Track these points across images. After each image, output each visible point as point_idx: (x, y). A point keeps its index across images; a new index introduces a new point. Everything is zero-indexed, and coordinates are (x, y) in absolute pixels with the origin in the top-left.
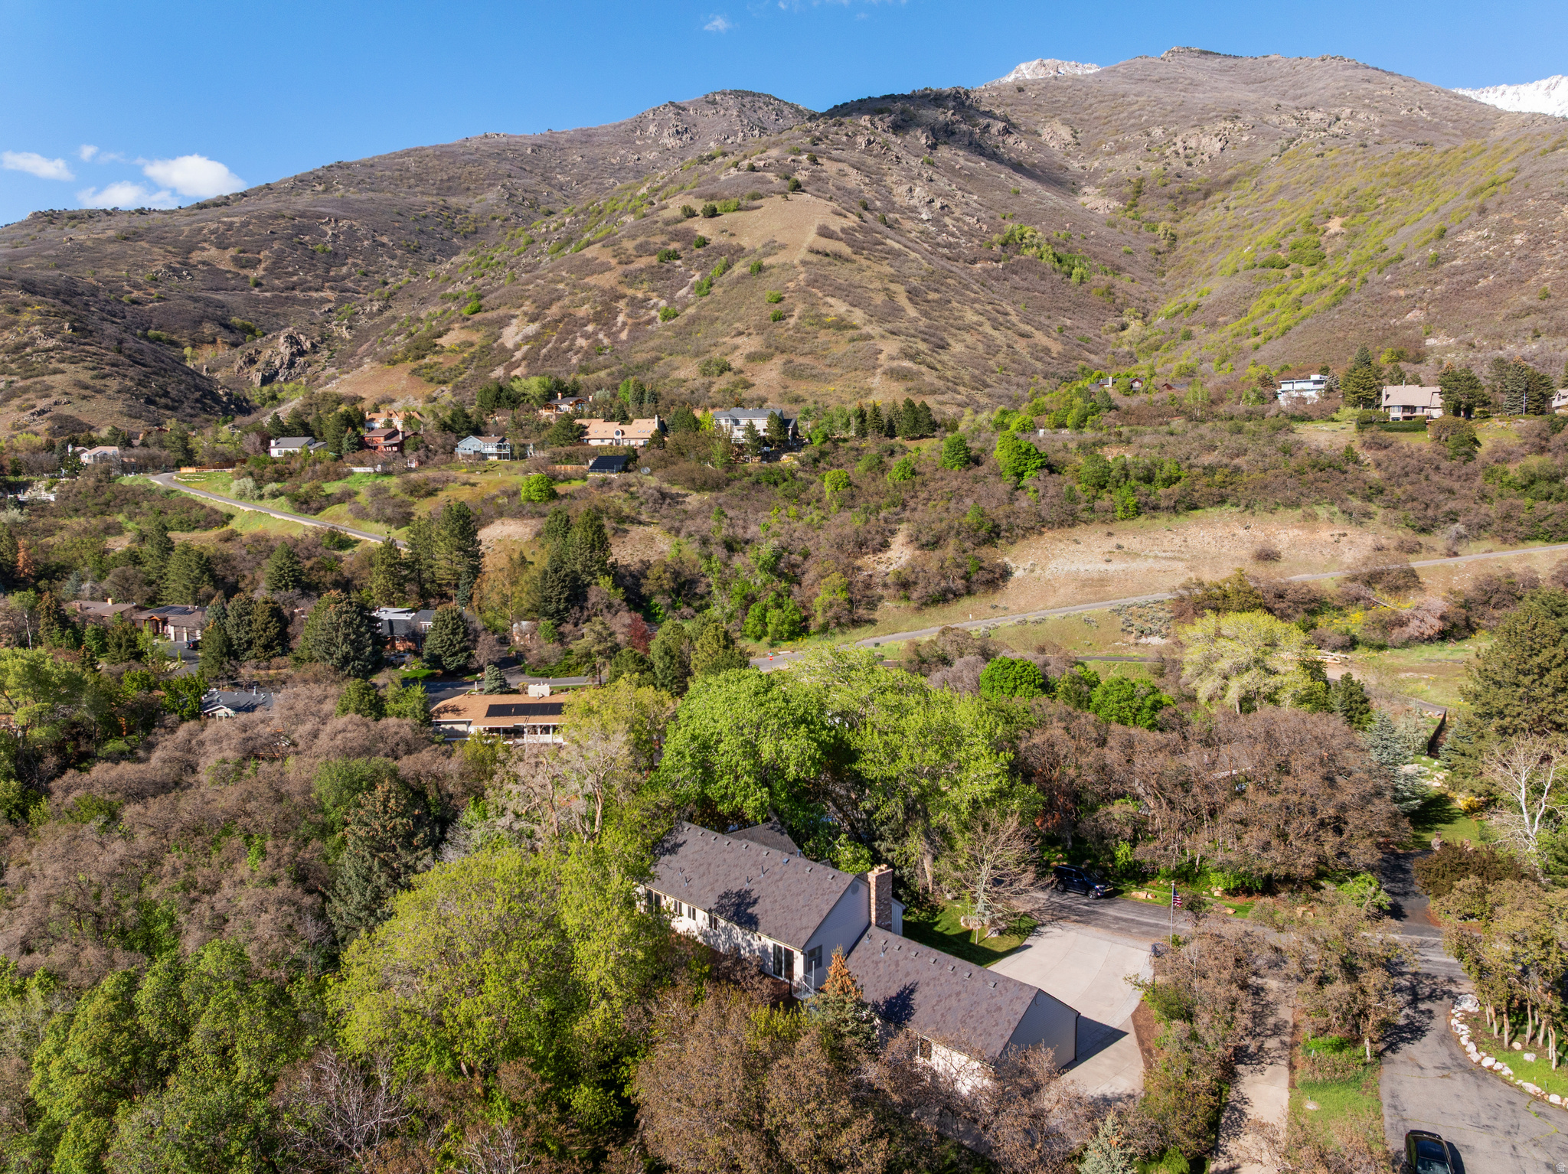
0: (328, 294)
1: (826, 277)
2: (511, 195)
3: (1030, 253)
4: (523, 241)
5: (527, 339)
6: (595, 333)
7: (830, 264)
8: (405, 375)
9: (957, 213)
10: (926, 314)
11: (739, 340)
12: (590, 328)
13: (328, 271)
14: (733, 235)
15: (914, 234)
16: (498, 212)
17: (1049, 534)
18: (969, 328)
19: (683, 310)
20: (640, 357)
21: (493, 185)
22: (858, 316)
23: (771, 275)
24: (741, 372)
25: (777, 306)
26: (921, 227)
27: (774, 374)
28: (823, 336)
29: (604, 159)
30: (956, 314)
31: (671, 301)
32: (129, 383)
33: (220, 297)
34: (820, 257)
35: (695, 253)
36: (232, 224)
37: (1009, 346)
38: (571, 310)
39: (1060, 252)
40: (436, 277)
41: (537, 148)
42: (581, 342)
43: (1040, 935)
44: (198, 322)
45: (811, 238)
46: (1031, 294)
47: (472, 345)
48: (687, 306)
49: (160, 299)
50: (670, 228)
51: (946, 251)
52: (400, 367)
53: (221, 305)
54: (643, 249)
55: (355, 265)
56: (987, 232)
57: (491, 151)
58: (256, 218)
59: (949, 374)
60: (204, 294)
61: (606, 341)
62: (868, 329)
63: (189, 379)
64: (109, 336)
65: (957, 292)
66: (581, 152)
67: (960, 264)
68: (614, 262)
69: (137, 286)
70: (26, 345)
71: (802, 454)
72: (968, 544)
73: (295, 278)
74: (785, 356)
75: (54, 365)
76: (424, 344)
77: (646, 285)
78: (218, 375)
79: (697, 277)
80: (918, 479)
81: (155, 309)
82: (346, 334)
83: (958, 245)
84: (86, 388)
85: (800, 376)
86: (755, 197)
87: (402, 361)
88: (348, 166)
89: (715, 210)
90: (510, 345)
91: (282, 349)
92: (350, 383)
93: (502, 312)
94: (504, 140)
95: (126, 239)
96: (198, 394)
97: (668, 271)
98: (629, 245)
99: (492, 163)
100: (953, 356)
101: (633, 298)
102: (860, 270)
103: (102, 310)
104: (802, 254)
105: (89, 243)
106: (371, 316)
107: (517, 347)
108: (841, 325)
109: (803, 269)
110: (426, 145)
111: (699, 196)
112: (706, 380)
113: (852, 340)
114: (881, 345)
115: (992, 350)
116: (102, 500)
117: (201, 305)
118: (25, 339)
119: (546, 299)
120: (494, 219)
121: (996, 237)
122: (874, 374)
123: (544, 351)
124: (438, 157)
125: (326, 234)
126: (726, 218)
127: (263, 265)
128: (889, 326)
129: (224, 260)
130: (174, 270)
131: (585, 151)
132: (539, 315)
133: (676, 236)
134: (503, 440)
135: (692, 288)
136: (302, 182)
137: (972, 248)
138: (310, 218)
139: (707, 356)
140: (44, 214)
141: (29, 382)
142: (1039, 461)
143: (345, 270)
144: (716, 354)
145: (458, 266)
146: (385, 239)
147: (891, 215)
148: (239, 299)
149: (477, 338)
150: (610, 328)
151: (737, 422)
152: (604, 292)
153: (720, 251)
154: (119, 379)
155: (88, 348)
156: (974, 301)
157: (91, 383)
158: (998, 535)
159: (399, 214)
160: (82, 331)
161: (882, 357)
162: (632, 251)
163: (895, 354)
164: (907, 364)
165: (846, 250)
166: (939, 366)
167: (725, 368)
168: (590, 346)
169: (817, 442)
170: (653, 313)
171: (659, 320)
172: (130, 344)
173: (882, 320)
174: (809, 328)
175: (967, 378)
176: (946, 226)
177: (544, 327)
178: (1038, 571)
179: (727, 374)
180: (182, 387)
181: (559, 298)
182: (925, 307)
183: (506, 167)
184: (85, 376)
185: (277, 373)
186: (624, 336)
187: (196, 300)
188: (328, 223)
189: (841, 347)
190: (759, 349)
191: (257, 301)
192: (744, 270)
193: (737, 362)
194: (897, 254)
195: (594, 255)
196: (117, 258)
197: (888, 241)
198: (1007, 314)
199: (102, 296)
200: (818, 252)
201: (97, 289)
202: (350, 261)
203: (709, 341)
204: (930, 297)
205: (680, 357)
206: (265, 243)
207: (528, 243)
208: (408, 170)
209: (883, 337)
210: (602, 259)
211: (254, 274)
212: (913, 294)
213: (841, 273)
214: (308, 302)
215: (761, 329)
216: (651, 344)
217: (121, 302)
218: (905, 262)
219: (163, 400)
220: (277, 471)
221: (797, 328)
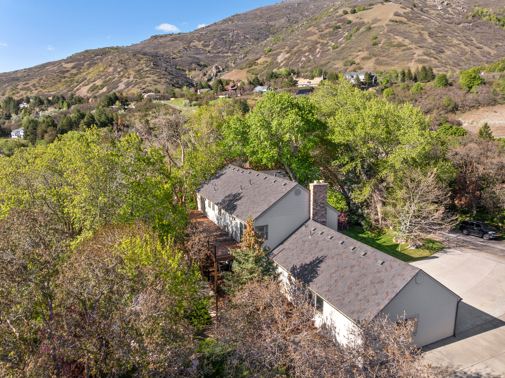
0: (230, 54)
1: (395, 29)
2: (289, 20)
3: (484, 19)
4: (290, 31)
5: (285, 59)
6: (308, 55)
7: (397, 25)
8: (245, 73)
9: (454, 6)
10: (436, 41)
11: (359, 53)
12: (307, 54)
13: (230, 47)
14: (361, 19)
15: (434, 15)
16: (285, 25)
17: (481, 109)
18: (454, 46)
19: (340, 45)
20: (323, 62)
21: (283, 17)
22: (407, 42)
23: (374, 30)
24: (359, 64)
25: (375, 40)
26: (438, 12)
27: (371, 64)
28: (392, 50)
29: (321, 6)
30: (449, 41)
31: (336, 43)
32: (167, 80)
33: (198, 56)
34: (394, 23)
35: (346, 26)
36: (202, 33)
37: (471, 52)
38: (301, 49)
39: (499, 17)
40: (262, 45)
41: (299, 4)
42: (303, 59)
43: (446, 252)
44: (191, 64)
45: (391, 16)
46: (484, 34)
47: (267, 62)
48: (342, 44)
49: (181, 57)
50: (338, 19)
51: (447, 20)
52: (244, 70)
53: (198, 59)
54: (328, 26)
55: (238, 45)
56: (466, 12)
57: (284, 6)
58: (209, 31)
59: (443, 61)
60: (193, 55)
61: (312, 58)
62: (411, 46)
63: (185, 79)
64: (164, 67)
65: (450, 33)
66: (314, 4)
67: (453, 24)
68: (317, 31)
69: (174, 54)
70: (141, 70)
71: (377, 88)
72: (442, 112)
73: (220, 50)
74: (376, 57)
75: (148, 75)
76: (252, 62)
77: (328, 38)
78: (195, 79)
79: (347, 34)
80: (423, 91)
81: (179, 60)
82: (233, 65)
83: (453, 18)
84: (156, 81)
85: (381, 64)
86: (370, 5)
87: (245, 68)
88: (239, 15)
89: (355, 11)
90: (279, 61)
91: (214, 71)
92: (228, 76)
93: (278, 51)
94: (288, 2)
95: (173, 40)
96: (187, 84)
97: (336, 33)
98: (323, 25)
99: (284, 10)
100: (446, 55)
101: (323, 43)
102: (410, 26)
103: (164, 61)
104: (387, 22)
105: (163, 42)
106: (241, 59)
107: (282, 62)
108: (399, 45)
109: (386, 27)
110: (263, 6)
111: (350, 7)
112: (346, 67)
113: (404, 50)
114: (415, 51)
115: (464, 53)
116: (146, 107)
117: (192, 58)
118: (141, 68)
119: (293, 45)
120: (283, 28)
121: (470, 13)
122: (411, 62)
123: (291, 62)
124: (267, 10)
125: (230, 35)
126: (359, 14)
127: (211, 46)
128: (419, 45)
129: (199, 45)
130: (185, 49)
131: (315, 4)
132: (290, 51)
133: (340, 21)
134: (269, 87)
135: (344, 38)
136: (225, 21)
137: (459, 19)
138: (226, 30)
139: (347, 59)
140: (154, 36)
141: (141, 80)
142: (480, 82)
143: (235, 46)
144: (350, 58)
145: (269, 41)
146: (248, 36)
147: (425, 9)
148: (203, 57)
149: (269, 60)
150: (314, 54)
151: (353, 77)
152: (312, 41)
153: (355, 25)
154: (165, 79)
155: (157, 70)
156: (458, 36)
157: (157, 80)
158: (457, 110)
159: (253, 28)
160: (156, 65)
161: (415, 56)
162: (324, 27)
163: (421, 54)
164: (426, 57)
165: (405, 20)
166: (439, 58)
167: (353, 63)
168: (306, 60)
169: (384, 83)
170: (329, 47)
171: (331, 50)
172: (169, 69)
173: (416, 43)
174: (386, 47)
175: (451, 63)
176: (448, 11)
177: (291, 55)
178: (475, 124)
179: (354, 65)
180: (183, 82)
181: (297, 45)
182: (436, 39)
183: (288, 11)
184: (156, 78)
185: (212, 78)
186: (318, 56)
187: (191, 57)
188: (230, 32)
189: (399, 53)
190: (367, 55)
191: (209, 57)
192: (364, 30)
193: (357, 60)
194: (426, 20)
195: (311, 30)
196: (170, 46)
197: (423, 16)
198: (472, 40)
199: (164, 57)
200: (393, 21)
201: (163, 55)
202: (237, 44)
203: (349, 54)
204: (438, 35)
205: (337, 61)
206: (212, 39)
207: (291, 32)
208: (257, 15)
209: (416, 48)
210: (313, 31)
211: (208, 49)
212: (431, 34)
213: (402, 28)
214: (223, 57)
215: (368, 49)
216: (328, 57)
217: (169, 58)
218: (429, 23)
219: (177, 85)
220: (196, 98)
221: (382, 48)
